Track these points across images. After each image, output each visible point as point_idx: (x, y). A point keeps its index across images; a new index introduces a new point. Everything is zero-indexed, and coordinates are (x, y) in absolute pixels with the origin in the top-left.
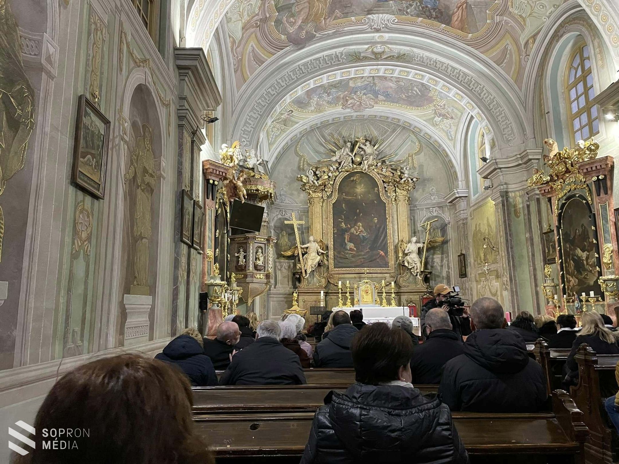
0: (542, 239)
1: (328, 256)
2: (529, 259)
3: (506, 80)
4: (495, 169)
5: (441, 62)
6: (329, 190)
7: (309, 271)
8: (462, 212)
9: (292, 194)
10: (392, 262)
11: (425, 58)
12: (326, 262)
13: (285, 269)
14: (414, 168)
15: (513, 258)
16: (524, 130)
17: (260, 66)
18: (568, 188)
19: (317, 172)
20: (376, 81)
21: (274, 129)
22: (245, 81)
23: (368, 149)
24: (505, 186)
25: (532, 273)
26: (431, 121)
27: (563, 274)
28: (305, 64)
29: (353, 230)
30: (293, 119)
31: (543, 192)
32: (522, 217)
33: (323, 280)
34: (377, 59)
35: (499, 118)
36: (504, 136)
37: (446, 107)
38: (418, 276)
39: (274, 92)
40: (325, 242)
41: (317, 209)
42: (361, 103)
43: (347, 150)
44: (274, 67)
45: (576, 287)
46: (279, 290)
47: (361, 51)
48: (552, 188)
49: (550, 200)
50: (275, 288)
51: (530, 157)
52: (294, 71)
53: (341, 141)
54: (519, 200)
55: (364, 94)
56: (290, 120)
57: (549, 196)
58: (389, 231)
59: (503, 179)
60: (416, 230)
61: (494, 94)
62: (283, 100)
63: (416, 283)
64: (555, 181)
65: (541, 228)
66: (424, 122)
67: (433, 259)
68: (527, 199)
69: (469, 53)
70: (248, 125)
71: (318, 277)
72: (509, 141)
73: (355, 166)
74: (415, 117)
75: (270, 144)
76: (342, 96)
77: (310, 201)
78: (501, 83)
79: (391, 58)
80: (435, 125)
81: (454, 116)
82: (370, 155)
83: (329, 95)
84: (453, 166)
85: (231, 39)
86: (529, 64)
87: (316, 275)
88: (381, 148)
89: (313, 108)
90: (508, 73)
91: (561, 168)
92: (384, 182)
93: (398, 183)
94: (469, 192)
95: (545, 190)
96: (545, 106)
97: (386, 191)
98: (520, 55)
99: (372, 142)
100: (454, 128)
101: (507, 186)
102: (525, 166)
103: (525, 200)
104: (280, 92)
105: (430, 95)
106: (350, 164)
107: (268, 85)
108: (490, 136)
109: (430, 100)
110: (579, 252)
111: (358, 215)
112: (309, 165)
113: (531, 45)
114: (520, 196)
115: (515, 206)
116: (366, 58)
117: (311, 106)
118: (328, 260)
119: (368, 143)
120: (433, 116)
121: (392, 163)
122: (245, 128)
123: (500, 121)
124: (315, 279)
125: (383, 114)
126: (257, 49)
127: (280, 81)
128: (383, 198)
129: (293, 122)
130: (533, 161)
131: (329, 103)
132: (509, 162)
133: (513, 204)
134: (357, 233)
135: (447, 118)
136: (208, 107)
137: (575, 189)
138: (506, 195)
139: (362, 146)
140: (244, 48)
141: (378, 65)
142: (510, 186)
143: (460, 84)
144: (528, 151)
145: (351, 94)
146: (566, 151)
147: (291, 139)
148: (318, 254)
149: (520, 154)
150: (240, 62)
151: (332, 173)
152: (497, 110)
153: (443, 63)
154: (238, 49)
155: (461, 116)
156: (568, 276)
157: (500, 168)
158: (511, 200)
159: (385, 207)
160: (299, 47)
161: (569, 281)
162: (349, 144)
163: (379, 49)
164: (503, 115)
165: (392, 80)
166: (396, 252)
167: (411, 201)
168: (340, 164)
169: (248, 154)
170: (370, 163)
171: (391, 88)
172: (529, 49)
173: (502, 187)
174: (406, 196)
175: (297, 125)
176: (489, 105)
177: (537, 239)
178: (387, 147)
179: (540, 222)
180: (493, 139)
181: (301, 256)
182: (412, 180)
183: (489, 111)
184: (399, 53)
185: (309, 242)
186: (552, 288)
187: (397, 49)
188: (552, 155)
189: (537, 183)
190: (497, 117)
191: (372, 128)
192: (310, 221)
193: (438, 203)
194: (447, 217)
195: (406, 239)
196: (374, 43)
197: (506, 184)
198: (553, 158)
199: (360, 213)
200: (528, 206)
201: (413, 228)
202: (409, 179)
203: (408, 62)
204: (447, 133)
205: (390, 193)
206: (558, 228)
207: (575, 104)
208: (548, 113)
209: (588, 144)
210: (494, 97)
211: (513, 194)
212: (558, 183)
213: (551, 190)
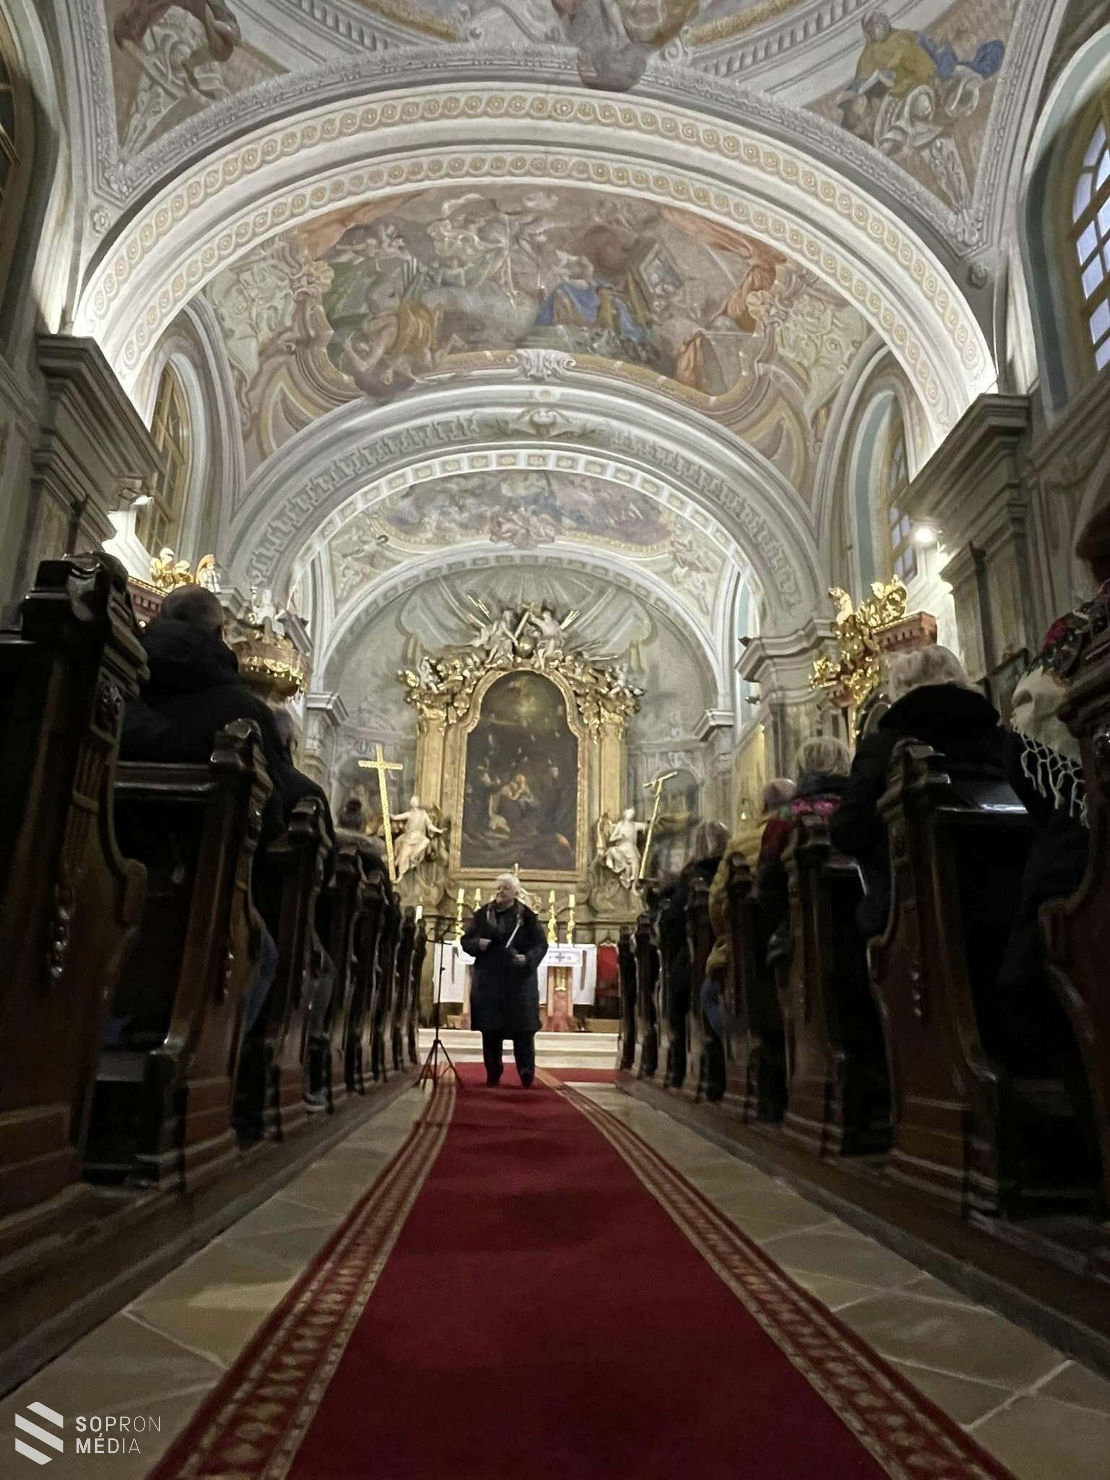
1: (448, 842)
3: (782, 487)
4: (761, 660)
5: (663, 449)
6: (461, 705)
7: (402, 871)
8: (722, 757)
9: (385, 711)
10: (582, 859)
11: (632, 437)
12: (444, 854)
14: (641, 670)
17: (297, 430)
18: (869, 685)
19: (439, 668)
20: (555, 486)
21: (347, 572)
22: (264, 456)
23: (547, 625)
24: (780, 692)
26: (666, 573)
28: (396, 437)
29: (506, 790)
30: (388, 554)
33: (434, 892)
34: (540, 436)
35: (775, 561)
36: (783, 597)
37: (694, 545)
38: (634, 891)
39: (330, 486)
40: (445, 813)
41: (434, 743)
42: (528, 531)
43: (503, 625)
44: (327, 436)
47: (508, 418)
48: (846, 687)
49: (846, 714)
51: (821, 633)
52: (372, 448)
53: (496, 610)
54: (804, 720)
55: (534, 513)
56: (384, 557)
57: (844, 705)
58: (582, 796)
59: (778, 679)
60: (639, 797)
61: (764, 516)
62: (345, 503)
63: (628, 904)
64: (851, 673)
66: (656, 578)
67: (669, 856)
68: (818, 718)
69: (712, 432)
70: (268, 545)
71: (423, 883)
72: (790, 605)
73: (519, 660)
74: (638, 566)
75: (338, 602)
76: (489, 514)
77: (421, 726)
79: (568, 436)
80: (675, 582)
81: (709, 566)
82: (549, 638)
83: (461, 508)
84: (709, 667)
85: (236, 373)
86: (822, 456)
87: (420, 878)
88: (575, 626)
89: (429, 535)
90: (785, 471)
91: (856, 647)
92: (576, 694)
93: (605, 696)
94: (734, 718)
96: (848, 536)
97: (580, 713)
98: (805, 440)
99: (556, 613)
100: (710, 590)
101: (785, 694)
102: (815, 653)
103: (814, 721)
104: (342, 487)
105: (662, 520)
106: (511, 657)
107: (318, 470)
108: (759, 597)
109: (663, 532)
111: (518, 758)
112: (425, 652)
113: (823, 421)
114: (806, 714)
115: (797, 733)
116: (519, 434)
117: (425, 531)
118: (447, 850)
119: (546, 615)
120: (670, 564)
121: (596, 658)
122: (262, 550)
123: (774, 567)
124: (417, 888)
125: (574, 557)
126: (292, 399)
127: (343, 465)
128: (572, 728)
129: (388, 559)
130: (826, 641)
131: (464, 526)
132: (785, 645)
133: (793, 728)
134: (514, 794)
135: (697, 569)
136: (130, 469)
138: (782, 712)
139: (534, 619)
140: (264, 393)
141: (542, 447)
142: (790, 694)
143: (701, 492)
144: (815, 621)
145: (507, 510)
146: (861, 610)
147: (385, 595)
148: (427, 836)
149: (803, 629)
150: (255, 420)
151: (471, 671)
152: (770, 546)
153: (668, 452)
154: (251, 394)
155: (722, 568)
157: (771, 657)
158: (790, 721)
159: (577, 746)
160: (383, 400)
162: (508, 615)
163: (543, 417)
164: (781, 555)
165: (585, 488)
166: (593, 840)
167: (629, 737)
168: (488, 653)
169: (254, 596)
170: (548, 654)
171: (586, 503)
172: (820, 428)
173: (774, 695)
174: (620, 725)
175: (397, 568)
176: (755, 536)
178: (588, 626)
180: (763, 604)
181: (389, 837)
182: (632, 692)
183: (756, 547)
184: (584, 428)
185: (410, 808)
187: (579, 419)
188: (840, 620)
190: (770, 559)
191: (557, 586)
192: (418, 765)
193: (685, 743)
194: (699, 772)
195: (614, 813)
196: (531, 405)
197: (782, 689)
198: (844, 626)
199: (523, 755)
201: (632, 793)
202: (627, 691)
203: (601, 445)
204: (698, 599)
205: (588, 718)
207: (896, 531)
208: (851, 547)
209: (889, 589)
210: (764, 522)
211: (795, 709)
212: (856, 677)
213: (847, 693)
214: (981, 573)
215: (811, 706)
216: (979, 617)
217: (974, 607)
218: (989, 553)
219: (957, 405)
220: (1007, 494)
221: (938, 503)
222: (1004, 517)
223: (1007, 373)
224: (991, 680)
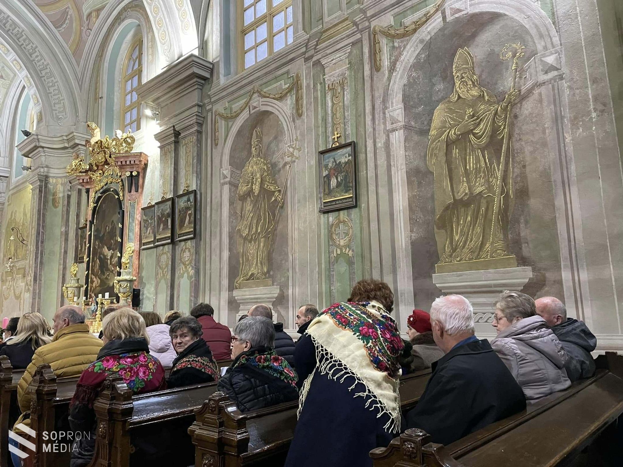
0: (77, 234)
2: (60, 256)
3: (63, 48)
4: (36, 147)
15: (42, 254)
16: (76, 111)
18: (105, 181)
24: (46, 169)
25: (61, 272)
27: (88, 274)
31: (81, 181)
32: (60, 208)
35: (52, 89)
36: (54, 112)
45: (98, 288)
48: (90, 178)
49: (88, 191)
51: (77, 141)
54: (60, 188)
57: (88, 187)
59: (45, 161)
61: (48, 61)
64: (95, 171)
65: (78, 223)
68: (69, 188)
72: (59, 119)
78: (56, 49)
81: (4, 76)
86: (90, 39)
91: (100, 158)
94: (10, 173)
95: (83, 180)
96: (100, 91)
98: (81, 26)
100: (3, 91)
101: (48, 170)
102: (72, 151)
103: (66, 190)
108: (38, 108)
110: (105, 250)
113: (94, 19)
114: (62, 184)
115: (54, 194)
123: (51, 93)
130: (80, 146)
132: (53, 142)
133: (52, 191)
137: (111, 183)
138: (46, 180)
142: (52, 171)
143: (8, 34)
144: (75, 134)
146: (107, 140)
149: (66, 136)
152: (50, 80)
155: (13, 79)
156: (93, 277)
157: (43, 147)
158: (51, 187)
161: (92, 282)
164: (56, 87)
172: (91, 23)
173: (42, 170)
176: (40, 71)
177: (72, 235)
179: (78, 216)
180: (41, 113)
183: (40, 77)
186: (75, 289)
188: (93, 141)
189: (76, 171)
190: (49, 87)
197: (47, 167)
198: (94, 145)
200: (69, 197)
206: (92, 222)
207: (129, 97)
208: (101, 98)
209: (125, 135)
210: (48, 64)
211: (54, 181)
212: (97, 174)
213: (90, 181)
214: (177, 142)
215: (66, 180)
216: (173, 166)
217: (171, 159)
218: (182, 135)
219: (175, 49)
220: (196, 109)
221: (158, 98)
222: (194, 119)
223: (203, 45)
224: (176, 200)
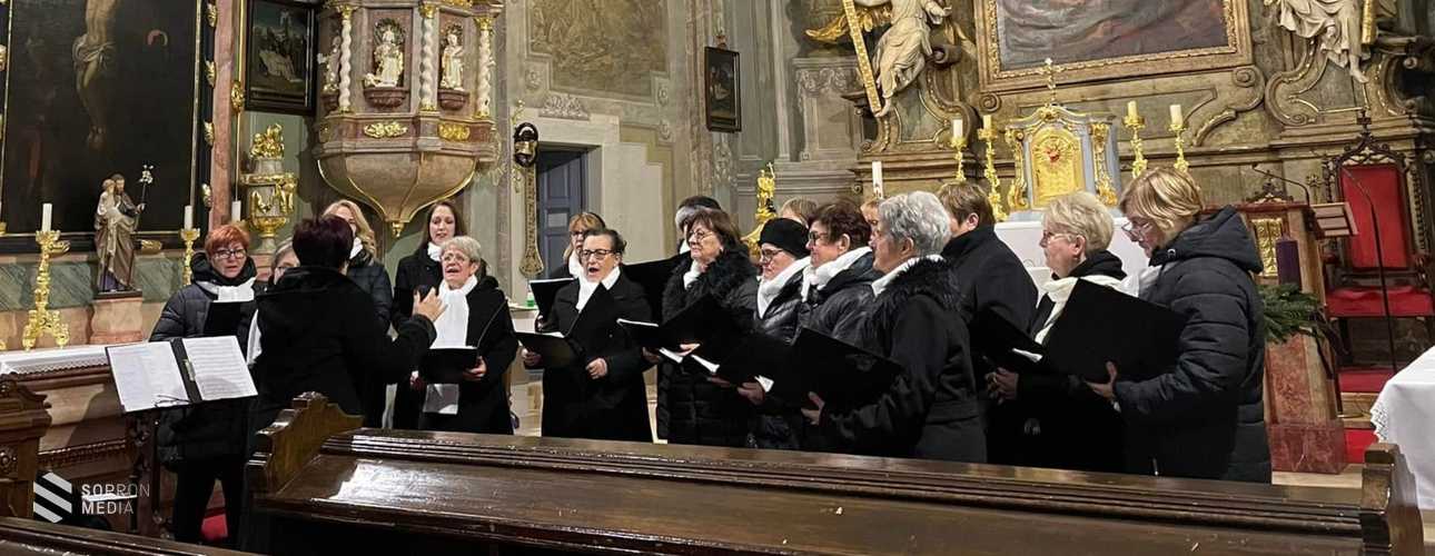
7: (887, 92)
10: (1239, 20)
13: (835, 88)
38: (1354, 69)
46: (815, 167)
50: (795, 158)
63: (1354, 100)
71: (935, 108)
118: (974, 42)
181: (856, 37)
